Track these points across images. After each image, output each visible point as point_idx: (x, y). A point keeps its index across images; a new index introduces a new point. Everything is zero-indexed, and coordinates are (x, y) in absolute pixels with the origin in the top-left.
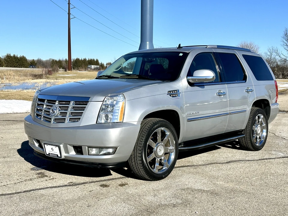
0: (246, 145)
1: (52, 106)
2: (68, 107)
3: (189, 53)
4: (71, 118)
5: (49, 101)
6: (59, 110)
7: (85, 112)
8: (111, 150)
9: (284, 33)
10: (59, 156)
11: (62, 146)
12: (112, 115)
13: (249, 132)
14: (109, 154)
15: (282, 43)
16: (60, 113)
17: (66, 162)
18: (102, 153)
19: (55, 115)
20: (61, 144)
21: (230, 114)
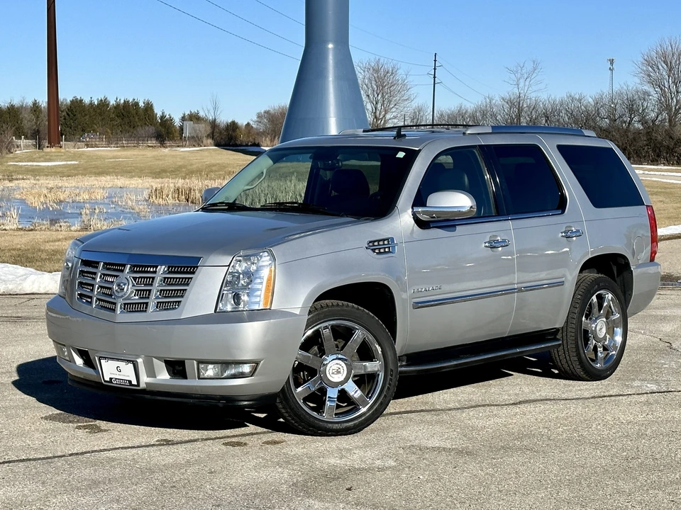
0: (569, 366)
1: (117, 276)
2: (153, 278)
3: (420, 151)
4: (161, 302)
5: (108, 265)
6: (134, 285)
7: (191, 289)
10: (134, 382)
11: (140, 361)
12: (248, 296)
13: (573, 334)
14: (242, 375)
16: (136, 290)
17: (148, 396)
18: (227, 373)
19: (125, 294)
20: (138, 356)
21: (520, 290)
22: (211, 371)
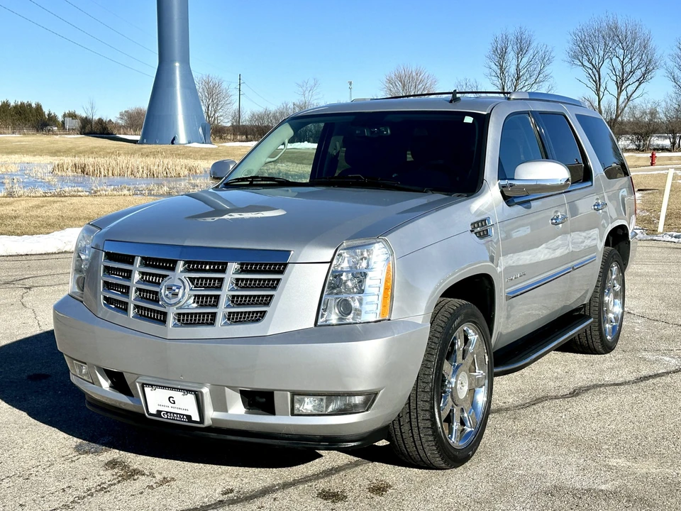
3: (489, 115)
4: (234, 313)
5: (147, 262)
6: (191, 290)
7: (280, 295)
9: (490, 47)
10: (196, 417)
11: (206, 391)
12: (359, 302)
13: (597, 309)
15: (487, 71)
16: (195, 296)
17: (213, 435)
18: (333, 407)
19: (179, 302)
20: (203, 385)
22: (308, 405)
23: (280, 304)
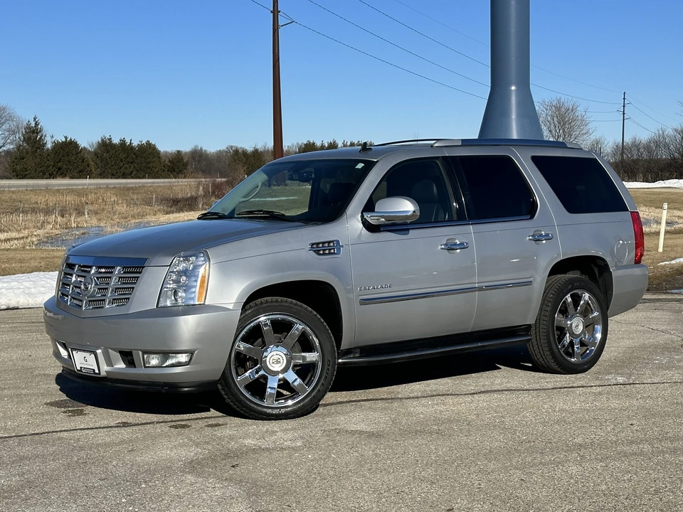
1: (85, 277)
2: (111, 278)
3: (377, 162)
4: (115, 299)
6: (96, 284)
7: (138, 287)
8: (183, 358)
10: (97, 371)
11: (99, 351)
12: (184, 292)
14: (180, 364)
16: (99, 289)
18: (169, 362)
19: (89, 293)
20: (98, 348)
21: (480, 289)
22: (154, 360)
23: (137, 293)
